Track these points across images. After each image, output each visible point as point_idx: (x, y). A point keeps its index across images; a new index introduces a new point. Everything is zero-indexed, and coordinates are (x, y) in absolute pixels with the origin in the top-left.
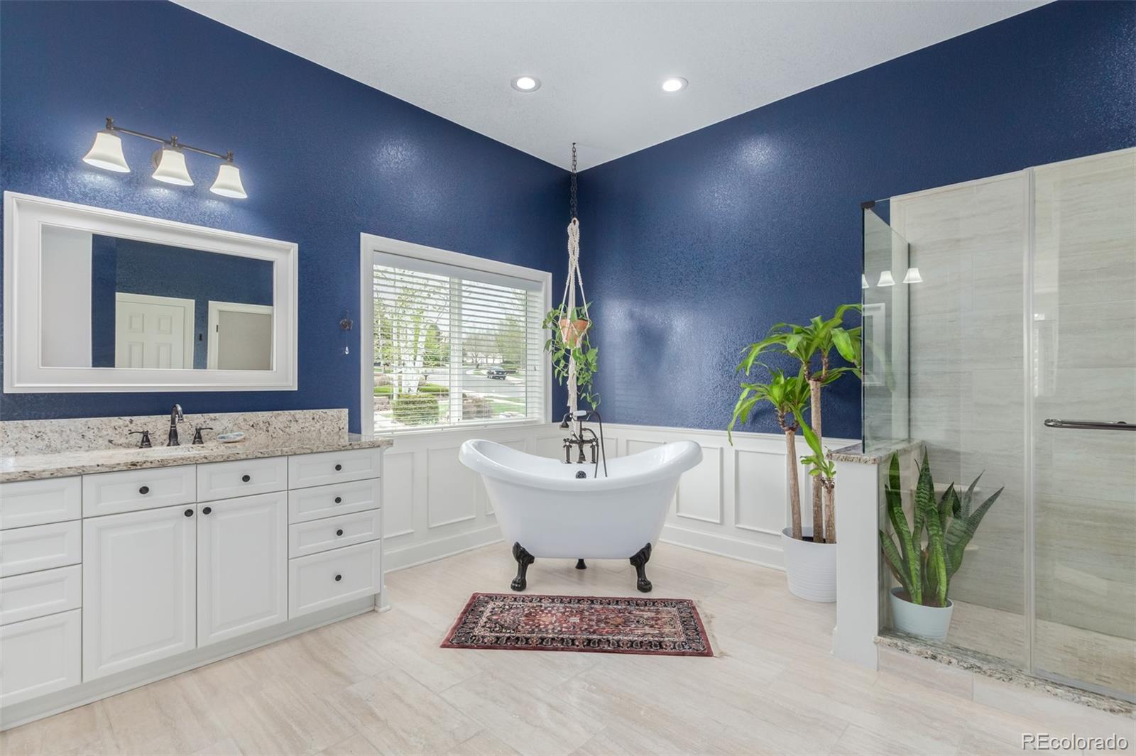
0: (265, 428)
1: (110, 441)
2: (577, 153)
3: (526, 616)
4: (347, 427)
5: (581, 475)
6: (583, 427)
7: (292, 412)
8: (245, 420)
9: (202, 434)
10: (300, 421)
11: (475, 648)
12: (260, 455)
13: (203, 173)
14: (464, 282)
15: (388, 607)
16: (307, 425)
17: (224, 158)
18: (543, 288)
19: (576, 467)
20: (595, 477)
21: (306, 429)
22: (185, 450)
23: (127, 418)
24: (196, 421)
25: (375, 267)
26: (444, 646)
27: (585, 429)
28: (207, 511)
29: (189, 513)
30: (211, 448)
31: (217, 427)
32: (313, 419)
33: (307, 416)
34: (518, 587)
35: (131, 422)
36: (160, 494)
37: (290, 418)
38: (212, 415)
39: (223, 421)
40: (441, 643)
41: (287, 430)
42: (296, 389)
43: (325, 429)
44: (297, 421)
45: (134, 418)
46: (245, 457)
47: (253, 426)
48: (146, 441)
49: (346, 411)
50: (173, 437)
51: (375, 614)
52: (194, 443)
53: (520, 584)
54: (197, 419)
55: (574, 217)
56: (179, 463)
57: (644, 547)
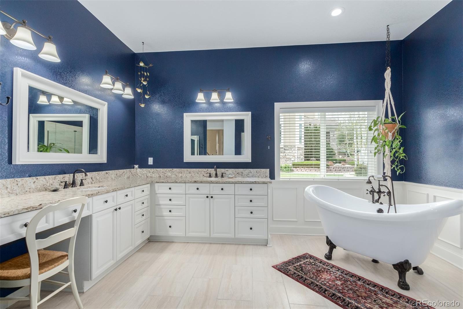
0: (241, 174)
1: (203, 175)
2: (391, 31)
3: (317, 271)
4: (269, 176)
5: (380, 211)
6: (381, 184)
7: (250, 169)
8: (235, 171)
9: (223, 175)
10: (252, 173)
11: (283, 273)
12: (225, 182)
13: (222, 96)
14: (327, 114)
15: (271, 245)
16: (254, 174)
17: (227, 90)
18: (377, 109)
19: (378, 206)
20: (388, 213)
21: (254, 175)
22: (219, 179)
23: (207, 169)
24: (223, 171)
25: (281, 115)
26: (273, 267)
27: (382, 185)
28: (212, 197)
29: (207, 197)
30: (225, 179)
31: (228, 173)
32: (257, 172)
33: (255, 171)
34: (326, 257)
35: (208, 170)
36: (201, 191)
37: (249, 171)
38: (227, 169)
39: (230, 172)
40: (273, 265)
41: (248, 175)
42: (250, 161)
43: (261, 176)
44: (251, 173)
45: (208, 169)
46: (221, 182)
47: (238, 173)
48: (210, 176)
49: (269, 170)
50: (216, 175)
51: (266, 246)
52: (221, 177)
53: (329, 257)
54: (223, 170)
55: (388, 67)
56: (205, 182)
57: (403, 261)
